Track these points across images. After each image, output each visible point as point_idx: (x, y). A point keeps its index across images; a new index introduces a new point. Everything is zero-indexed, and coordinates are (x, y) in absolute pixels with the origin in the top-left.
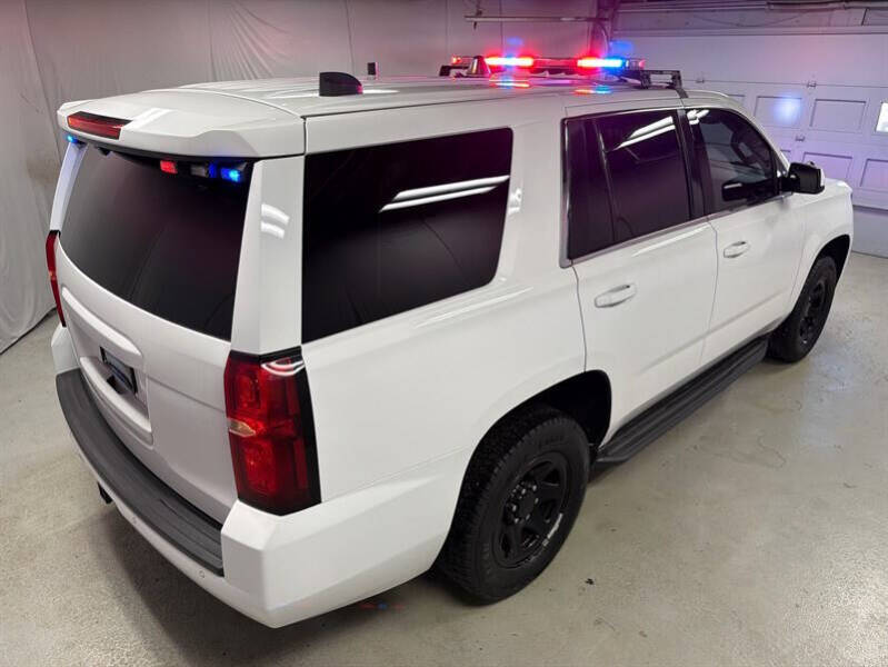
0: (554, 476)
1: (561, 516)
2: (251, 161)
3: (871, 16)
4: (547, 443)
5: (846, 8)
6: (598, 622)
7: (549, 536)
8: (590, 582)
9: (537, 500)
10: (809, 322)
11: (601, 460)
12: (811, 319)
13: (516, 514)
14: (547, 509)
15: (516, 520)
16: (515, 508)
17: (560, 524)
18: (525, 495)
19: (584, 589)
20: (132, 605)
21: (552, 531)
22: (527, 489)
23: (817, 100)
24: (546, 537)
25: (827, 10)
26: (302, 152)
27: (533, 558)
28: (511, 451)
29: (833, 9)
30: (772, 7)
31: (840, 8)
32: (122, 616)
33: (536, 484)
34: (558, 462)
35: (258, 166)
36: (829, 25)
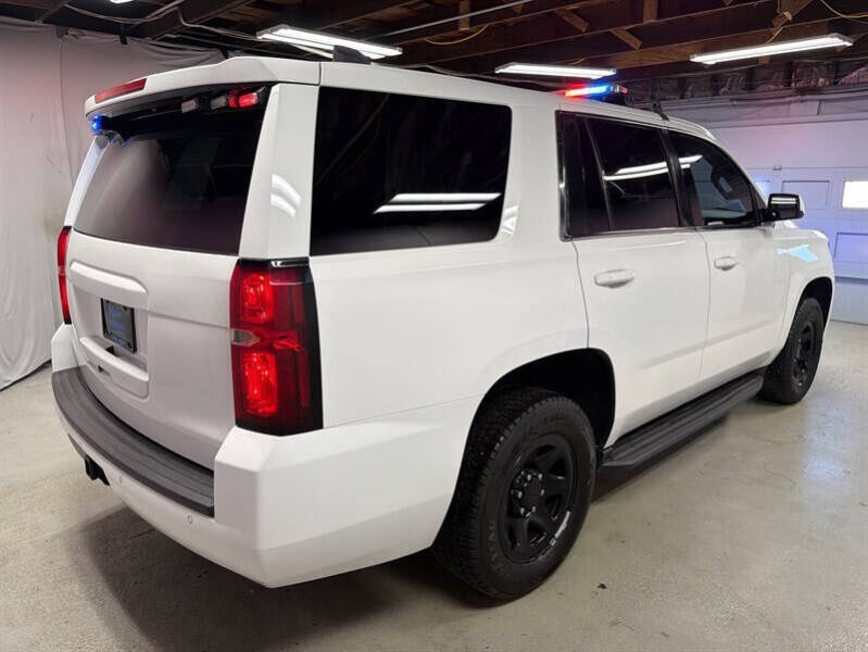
0: (559, 467)
1: (568, 513)
2: (269, 85)
3: (824, 107)
4: (552, 420)
5: (802, 101)
6: (615, 623)
7: (557, 535)
8: (603, 586)
9: (543, 492)
10: (801, 363)
11: (606, 464)
12: (803, 362)
13: (521, 503)
14: (554, 503)
15: (522, 510)
16: (520, 494)
17: (568, 522)
18: (531, 481)
19: (596, 594)
20: (106, 606)
21: (560, 531)
22: (533, 476)
23: (784, 182)
24: (553, 536)
25: (783, 103)
26: (317, 82)
27: (541, 558)
28: (516, 421)
29: (790, 102)
30: (735, 103)
31: (796, 102)
32: (95, 617)
33: (541, 472)
34: (563, 446)
35: (275, 89)
36: (788, 116)
